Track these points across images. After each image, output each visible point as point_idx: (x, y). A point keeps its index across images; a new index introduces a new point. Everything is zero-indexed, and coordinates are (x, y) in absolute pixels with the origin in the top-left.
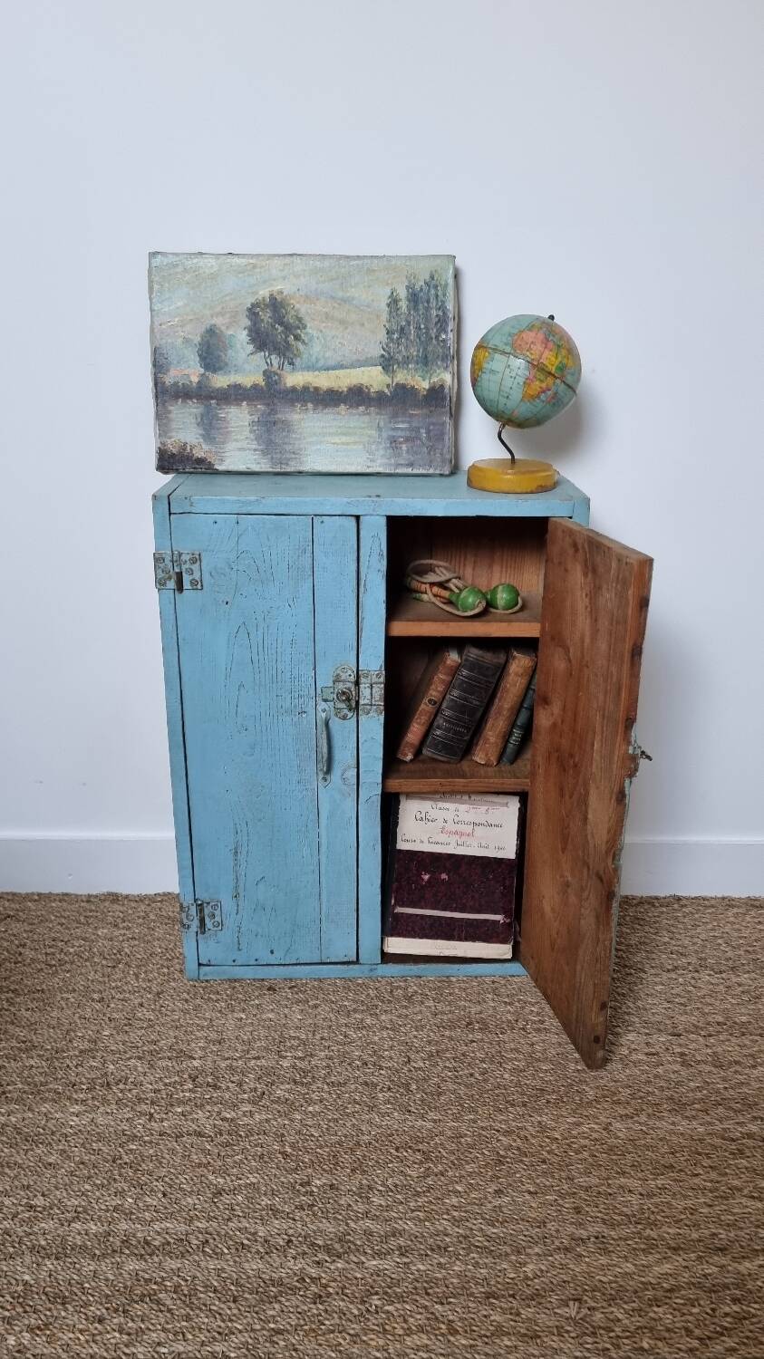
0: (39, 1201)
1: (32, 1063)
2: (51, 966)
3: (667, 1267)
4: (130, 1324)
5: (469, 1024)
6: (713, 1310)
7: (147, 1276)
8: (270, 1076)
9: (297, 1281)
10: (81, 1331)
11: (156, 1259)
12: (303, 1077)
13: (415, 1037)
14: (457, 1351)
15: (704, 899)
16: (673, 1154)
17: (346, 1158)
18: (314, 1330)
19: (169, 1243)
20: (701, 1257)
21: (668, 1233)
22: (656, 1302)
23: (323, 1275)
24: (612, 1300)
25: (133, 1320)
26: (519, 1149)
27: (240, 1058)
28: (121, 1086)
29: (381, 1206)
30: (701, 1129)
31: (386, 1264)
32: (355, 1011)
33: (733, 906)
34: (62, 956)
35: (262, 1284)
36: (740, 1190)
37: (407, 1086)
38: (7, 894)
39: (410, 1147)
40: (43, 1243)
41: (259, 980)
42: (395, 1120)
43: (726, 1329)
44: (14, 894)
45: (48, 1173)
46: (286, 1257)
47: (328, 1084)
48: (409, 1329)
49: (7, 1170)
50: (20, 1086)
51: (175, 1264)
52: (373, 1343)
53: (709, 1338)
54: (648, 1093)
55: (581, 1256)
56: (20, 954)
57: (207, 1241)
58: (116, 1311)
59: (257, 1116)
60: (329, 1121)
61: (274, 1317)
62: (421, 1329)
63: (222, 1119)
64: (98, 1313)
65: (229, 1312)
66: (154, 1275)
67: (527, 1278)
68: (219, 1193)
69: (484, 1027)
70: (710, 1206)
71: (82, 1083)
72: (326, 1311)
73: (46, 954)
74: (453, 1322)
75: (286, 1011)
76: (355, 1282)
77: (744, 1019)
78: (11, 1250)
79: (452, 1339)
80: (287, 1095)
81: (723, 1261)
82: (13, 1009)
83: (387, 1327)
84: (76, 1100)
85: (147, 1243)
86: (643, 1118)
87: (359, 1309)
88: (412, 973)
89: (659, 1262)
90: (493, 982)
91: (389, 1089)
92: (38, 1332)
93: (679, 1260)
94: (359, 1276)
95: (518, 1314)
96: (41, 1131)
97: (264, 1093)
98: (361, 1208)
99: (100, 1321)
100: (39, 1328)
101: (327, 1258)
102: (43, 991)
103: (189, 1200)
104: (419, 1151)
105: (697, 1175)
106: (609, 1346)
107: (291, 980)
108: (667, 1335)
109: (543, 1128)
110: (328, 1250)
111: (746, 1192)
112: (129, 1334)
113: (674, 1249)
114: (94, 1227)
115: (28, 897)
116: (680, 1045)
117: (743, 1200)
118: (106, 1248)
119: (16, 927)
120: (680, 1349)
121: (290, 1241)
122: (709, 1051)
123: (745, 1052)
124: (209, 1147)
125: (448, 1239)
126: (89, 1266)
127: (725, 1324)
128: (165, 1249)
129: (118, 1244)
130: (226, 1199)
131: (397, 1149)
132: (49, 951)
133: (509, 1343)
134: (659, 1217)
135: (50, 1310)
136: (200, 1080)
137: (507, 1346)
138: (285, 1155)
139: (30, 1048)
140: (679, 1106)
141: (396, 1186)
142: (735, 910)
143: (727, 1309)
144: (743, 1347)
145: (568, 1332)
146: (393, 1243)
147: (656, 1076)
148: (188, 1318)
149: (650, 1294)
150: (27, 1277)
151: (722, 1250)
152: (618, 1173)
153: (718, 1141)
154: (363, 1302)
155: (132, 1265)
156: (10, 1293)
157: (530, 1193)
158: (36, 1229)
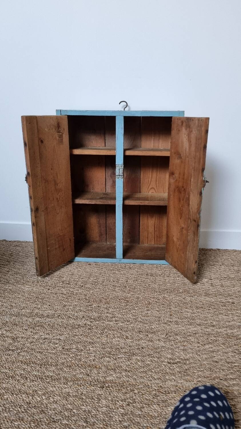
0: (14, 305)
1: (18, 276)
2: (27, 257)
3: (195, 329)
4: (34, 331)
5: (147, 275)
6: (207, 339)
7: (41, 322)
8: (86, 283)
9: (84, 325)
10: (20, 332)
11: (44, 318)
12: (95, 283)
13: (130, 276)
14: (127, 342)
15: (227, 250)
16: (203, 305)
17: (104, 301)
18: (87, 336)
19: (49, 315)
20: (206, 327)
21: (198, 322)
22: (190, 336)
23: (92, 324)
24: (177, 335)
25: (35, 330)
26: (156, 301)
27: (77, 278)
28: (42, 283)
29: (112, 311)
30: (214, 300)
31: (111, 323)
32: (113, 270)
33: (236, 252)
34: (31, 255)
35: (74, 325)
36: (222, 314)
37: (126, 287)
38: (17, 241)
39: (124, 300)
40: (13, 313)
41: (86, 262)
42: (120, 294)
43: (210, 343)
44: (19, 241)
45: (17, 299)
46: (82, 320)
47: (102, 285)
48: (115, 337)
49: (6, 298)
50: (13, 281)
51: (49, 320)
52: (103, 339)
53: (205, 344)
54: (199, 291)
55: (169, 325)
56: (19, 254)
57: (60, 315)
58: (31, 328)
59: (80, 291)
60: (101, 293)
61: (76, 332)
62: (118, 337)
63: (69, 291)
64: (26, 328)
65: (63, 330)
66: (43, 322)
67: (152, 328)
68: (65, 306)
69: (152, 275)
70: (212, 317)
71: (30, 281)
72: (91, 332)
73: (26, 254)
74: (128, 336)
75: (93, 269)
76: (101, 326)
77: (233, 277)
78: (4, 314)
79: (127, 340)
80: (89, 287)
81: (213, 328)
82: (14, 265)
83: (108, 336)
84: (28, 285)
85: (43, 315)
86: (196, 297)
87: (101, 332)
88: (132, 262)
89: (193, 328)
90: (157, 266)
91: (120, 287)
92: (8, 331)
93: (199, 327)
94: (102, 325)
95: (147, 336)
96: (17, 291)
97: (83, 286)
98: (106, 311)
99: (26, 330)
100: (9, 330)
101: (94, 321)
102: (23, 262)
103: (56, 307)
104: (126, 300)
105: (209, 310)
106: (173, 344)
107: (96, 263)
108: (192, 343)
109: (164, 297)
110: (94, 319)
111: (224, 314)
112: (34, 333)
113: (198, 325)
114: (28, 311)
115: (23, 242)
116: (211, 282)
117: (223, 316)
118: (31, 315)
119: (18, 248)
120: (195, 346)
121: (83, 317)
122: (220, 283)
123: (232, 284)
124: (64, 296)
125: (130, 319)
126: (25, 319)
127: (210, 342)
128: (48, 316)
129: (34, 315)
130: (67, 307)
131: (119, 300)
132: (27, 253)
133: (144, 342)
134: (195, 318)
135: (12, 327)
136: (65, 282)
137: (143, 342)
138: (86, 299)
139: (17, 273)
140: (207, 295)
141: (117, 307)
142: (236, 253)
143: (212, 338)
144: (215, 347)
145: (162, 340)
146: (114, 319)
147: (202, 288)
148: (51, 331)
149: (188, 334)
150: (7, 320)
151: (213, 326)
152: (185, 308)
153: (218, 303)
154: (102, 330)
155: (38, 319)
156: (2, 323)
157: (157, 311)
158: (12, 310)
